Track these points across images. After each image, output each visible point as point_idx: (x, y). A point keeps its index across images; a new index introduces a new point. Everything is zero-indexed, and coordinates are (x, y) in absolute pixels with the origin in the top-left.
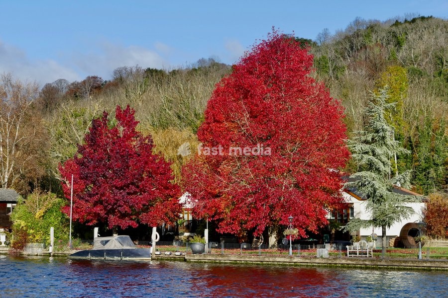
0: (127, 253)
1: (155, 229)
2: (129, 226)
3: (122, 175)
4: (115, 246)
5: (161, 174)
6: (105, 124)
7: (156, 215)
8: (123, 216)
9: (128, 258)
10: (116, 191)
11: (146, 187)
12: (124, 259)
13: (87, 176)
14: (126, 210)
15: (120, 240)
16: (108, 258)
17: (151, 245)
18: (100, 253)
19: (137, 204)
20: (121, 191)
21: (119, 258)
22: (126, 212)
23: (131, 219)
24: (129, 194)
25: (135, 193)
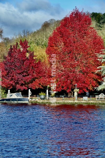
0: (19, 100)
1: (29, 90)
2: (24, 89)
3: (20, 69)
4: (15, 97)
5: (37, 68)
6: (17, 47)
7: (35, 84)
8: (22, 85)
9: (20, 102)
10: (18, 75)
11: (30, 73)
12: (18, 102)
13: (7, 69)
14: (22, 82)
15: (17, 95)
16: (12, 102)
17: (28, 96)
18: (9, 100)
19: (27, 80)
20: (20, 75)
21: (17, 102)
22: (22, 83)
23: (25, 86)
24: (23, 76)
25: (26, 76)
